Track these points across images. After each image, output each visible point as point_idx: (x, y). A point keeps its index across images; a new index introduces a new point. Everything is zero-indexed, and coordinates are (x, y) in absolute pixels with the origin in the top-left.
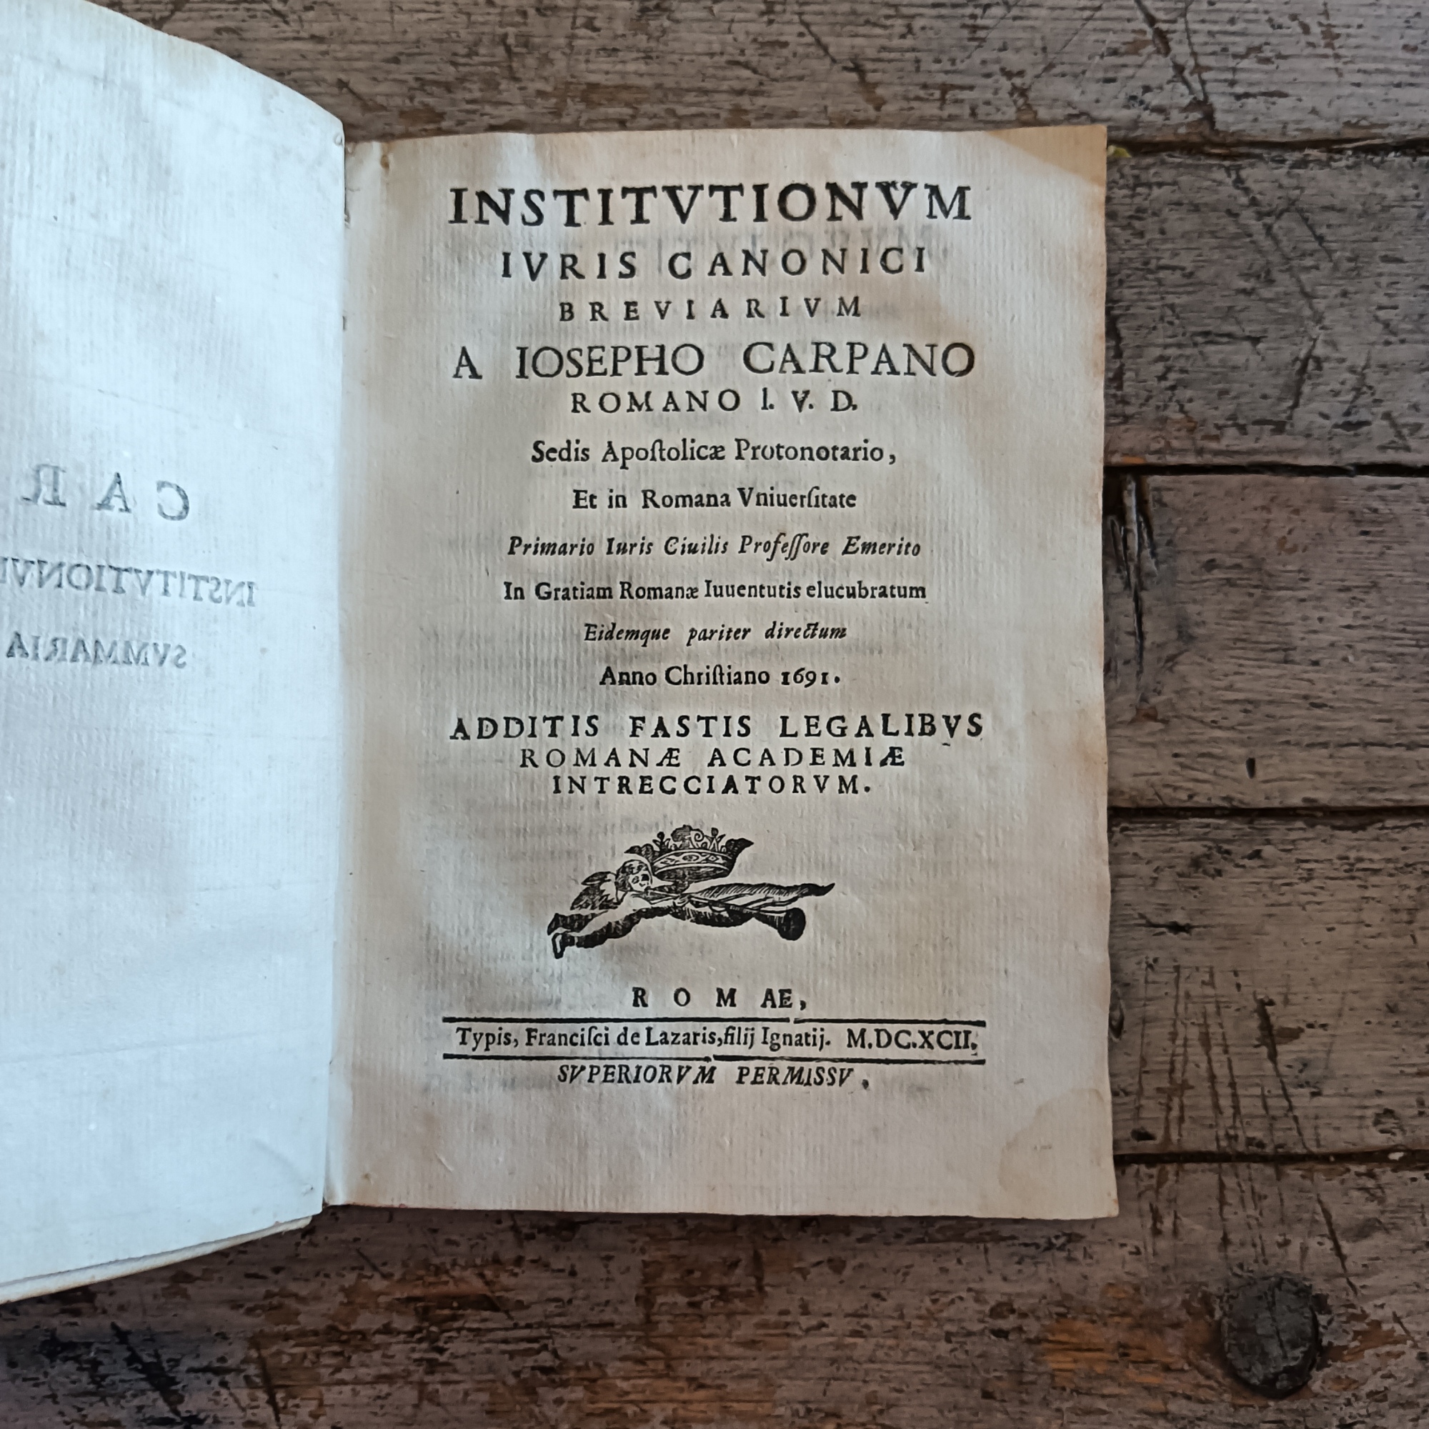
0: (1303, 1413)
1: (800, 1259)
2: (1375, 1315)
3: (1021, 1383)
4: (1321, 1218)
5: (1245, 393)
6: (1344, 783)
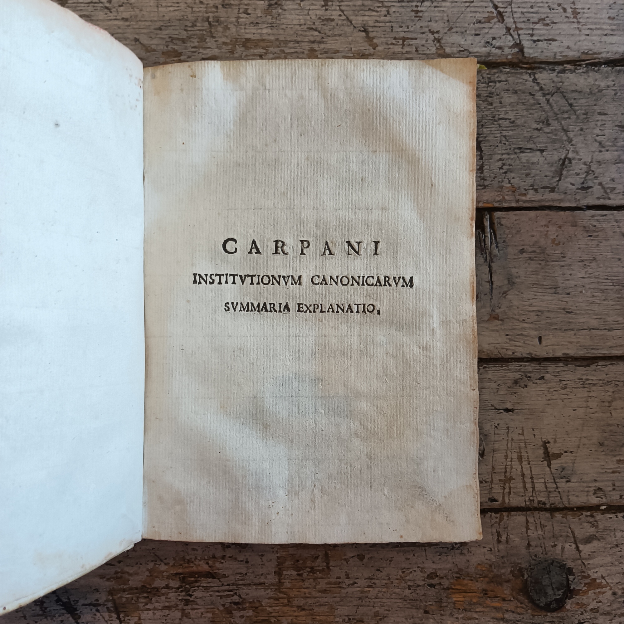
0: (562, 618)
1: (345, 555)
2: (593, 576)
3: (441, 607)
4: (570, 534)
5: (537, 175)
6: (580, 346)
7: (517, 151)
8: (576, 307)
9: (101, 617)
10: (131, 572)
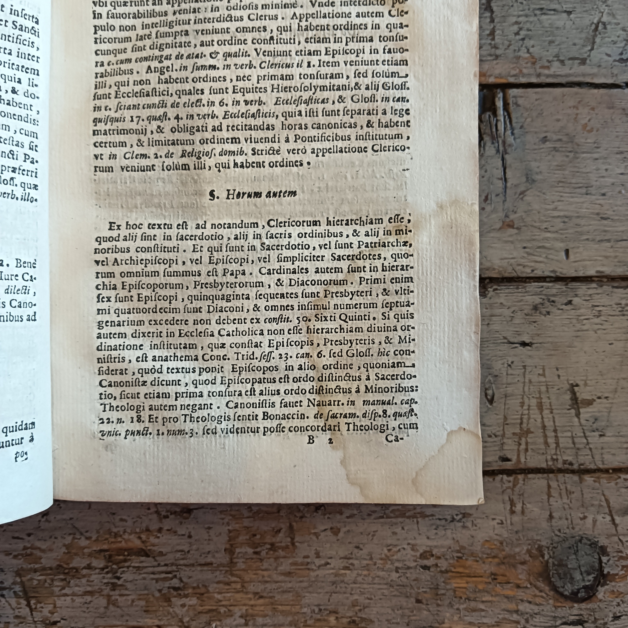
0: (594, 610)
1: (315, 528)
3: (437, 595)
4: (604, 504)
5: (563, 42)
6: (619, 262)
7: (538, 12)
8: (614, 211)
9: (7, 604)
10: (44, 547)
